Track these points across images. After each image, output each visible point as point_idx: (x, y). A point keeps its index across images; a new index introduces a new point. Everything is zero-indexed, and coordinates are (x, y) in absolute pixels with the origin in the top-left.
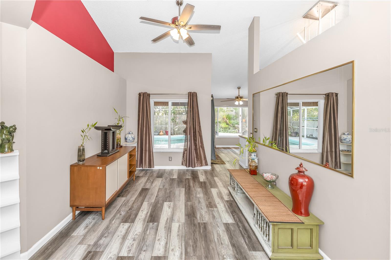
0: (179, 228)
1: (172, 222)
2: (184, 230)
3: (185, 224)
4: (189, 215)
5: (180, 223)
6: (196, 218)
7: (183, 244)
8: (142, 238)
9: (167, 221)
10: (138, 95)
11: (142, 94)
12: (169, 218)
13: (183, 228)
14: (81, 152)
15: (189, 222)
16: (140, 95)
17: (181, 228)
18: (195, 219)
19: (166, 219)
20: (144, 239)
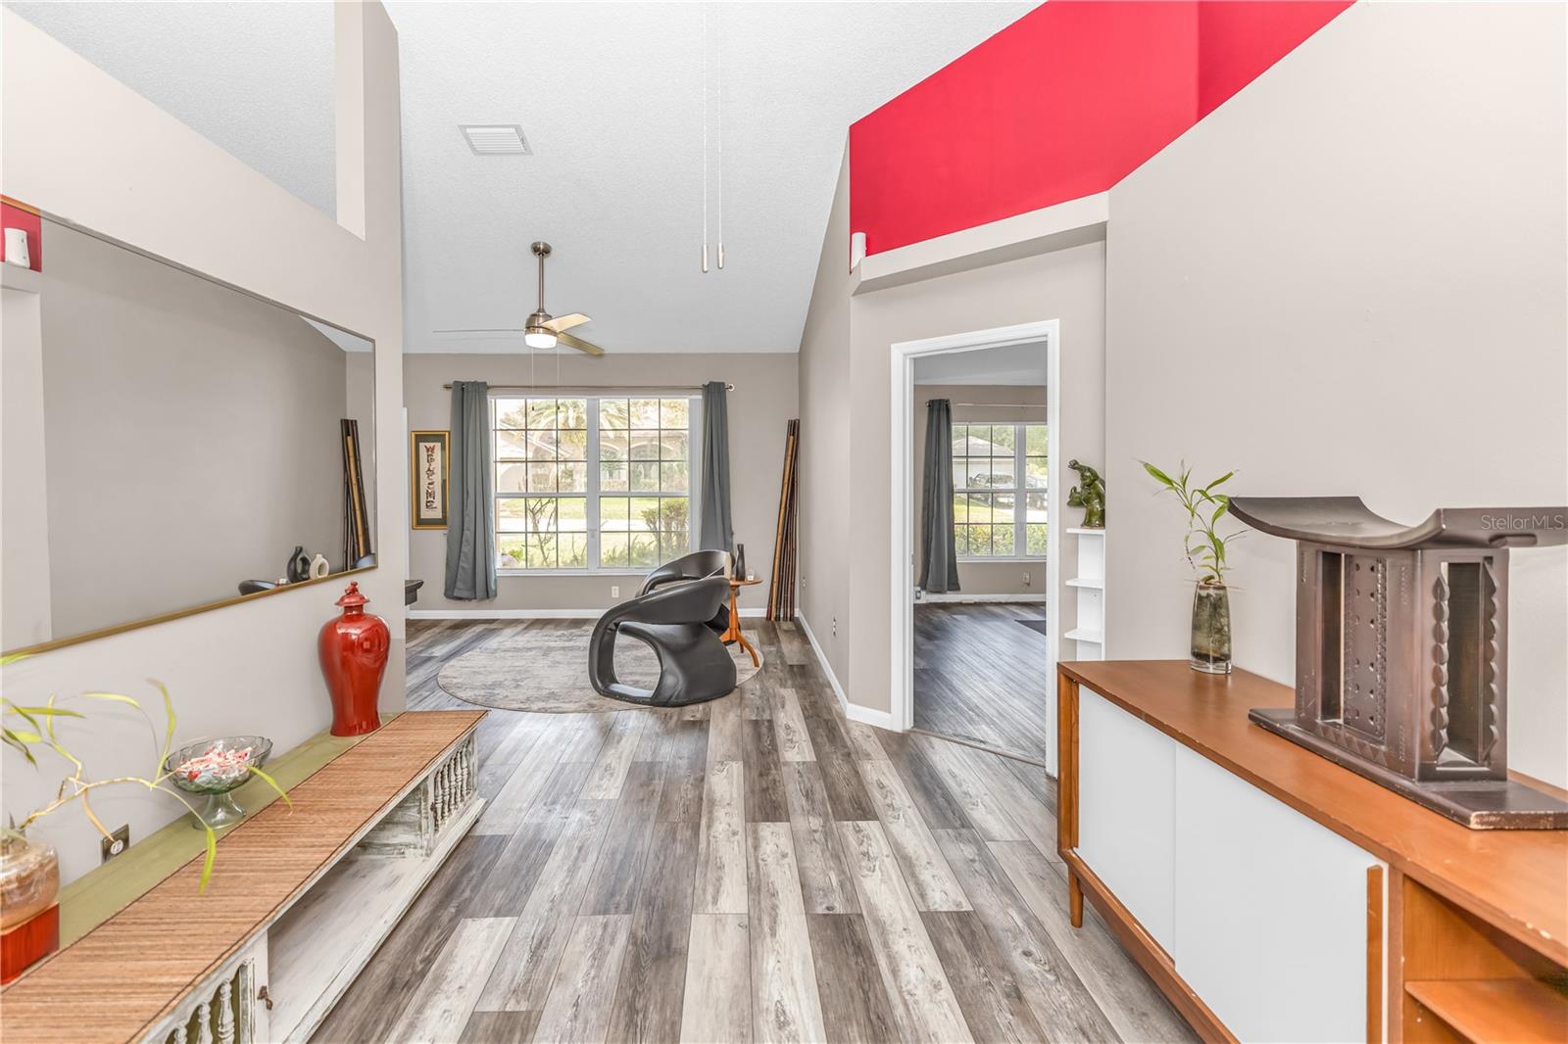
0: (718, 892)
1: (749, 918)
2: (696, 886)
3: (690, 906)
4: (664, 952)
5: (711, 912)
6: (633, 937)
7: (703, 845)
8: (843, 858)
9: (774, 921)
12: (768, 939)
13: (699, 892)
15: (673, 917)
17: (710, 889)
18: (641, 933)
19: (781, 930)
20: (836, 857)
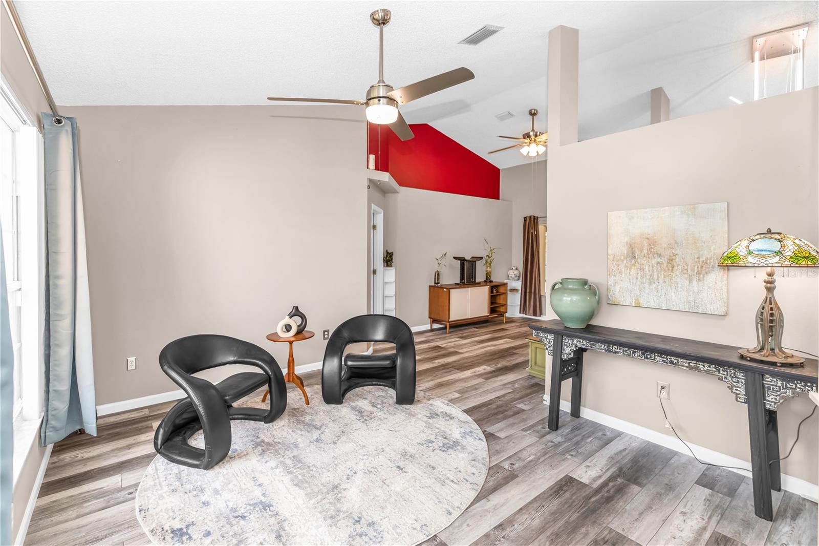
10: (523, 220)
11: (528, 219)
14: (437, 275)
16: (525, 218)
